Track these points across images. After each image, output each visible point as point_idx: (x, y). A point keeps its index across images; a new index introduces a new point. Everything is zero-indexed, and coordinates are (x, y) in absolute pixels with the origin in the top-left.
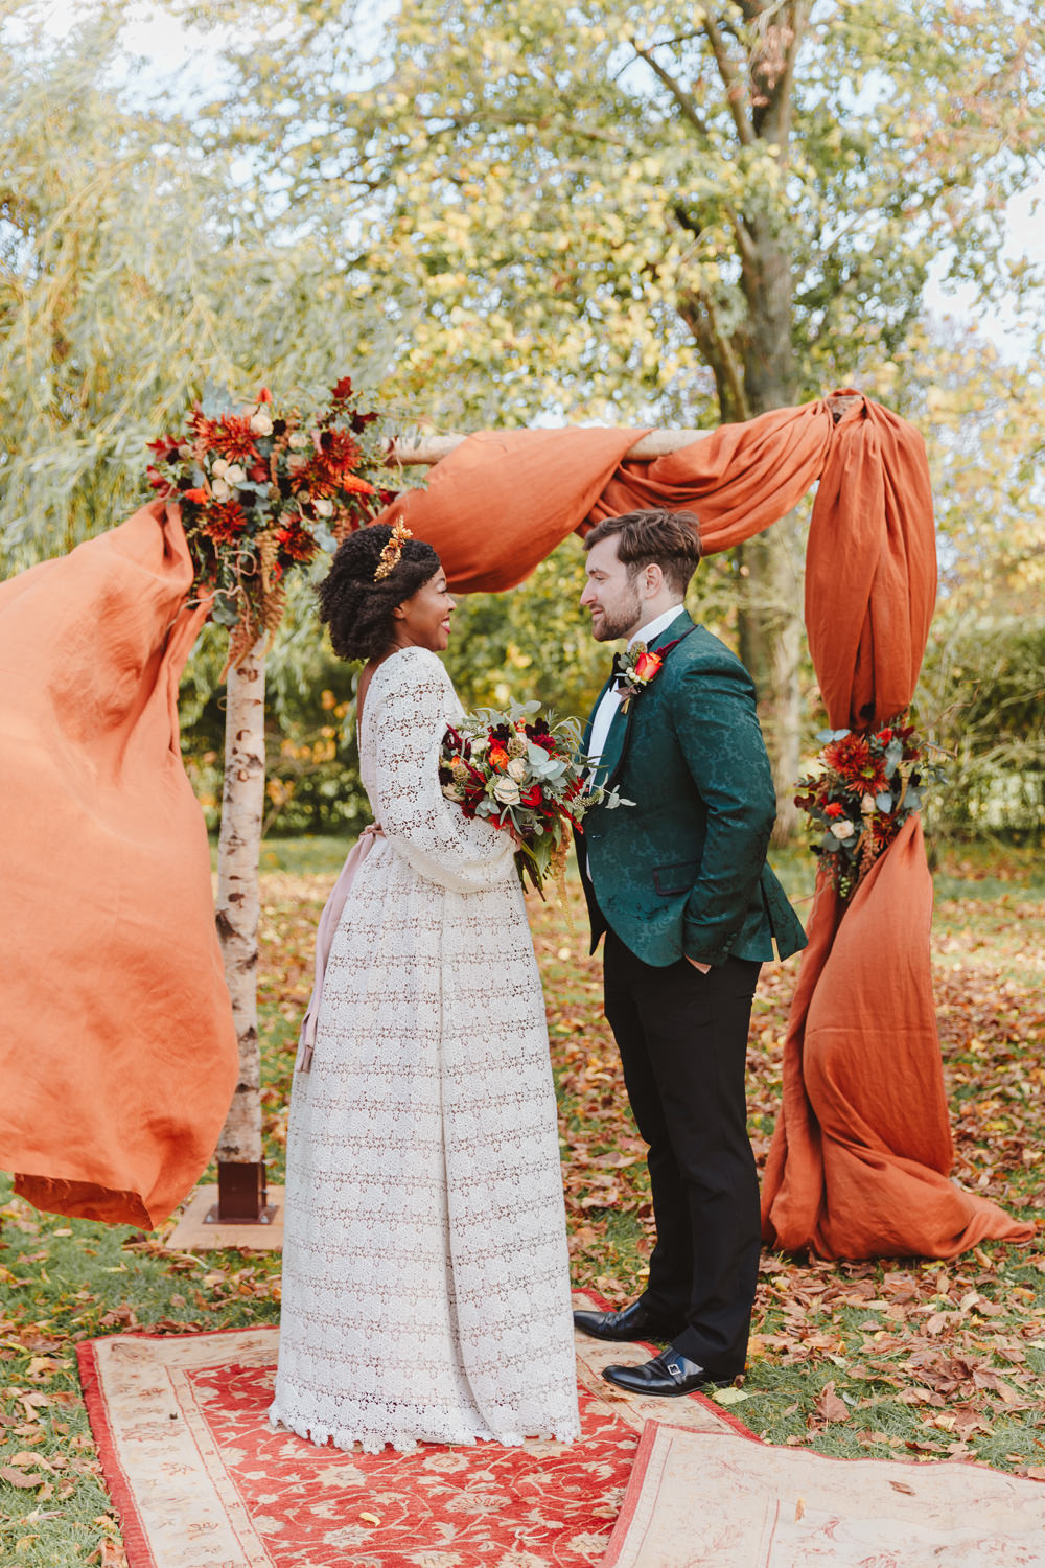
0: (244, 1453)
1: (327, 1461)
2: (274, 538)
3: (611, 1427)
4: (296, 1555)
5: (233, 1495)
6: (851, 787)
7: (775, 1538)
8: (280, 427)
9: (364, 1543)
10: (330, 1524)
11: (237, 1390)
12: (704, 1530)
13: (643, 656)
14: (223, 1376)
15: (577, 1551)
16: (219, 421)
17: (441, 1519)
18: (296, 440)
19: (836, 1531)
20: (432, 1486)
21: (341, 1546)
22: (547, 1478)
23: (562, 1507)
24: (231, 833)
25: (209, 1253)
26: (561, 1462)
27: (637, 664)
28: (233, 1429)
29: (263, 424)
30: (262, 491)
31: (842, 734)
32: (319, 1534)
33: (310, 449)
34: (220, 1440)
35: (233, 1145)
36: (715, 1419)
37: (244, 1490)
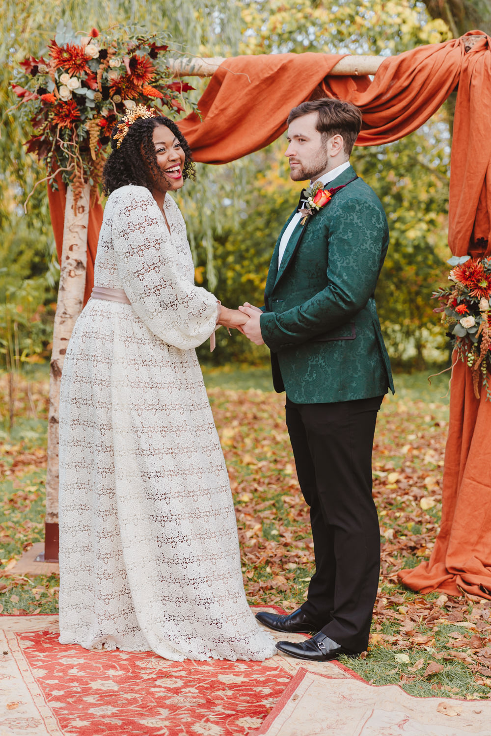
0: (47, 672)
1: (96, 678)
2: (97, 125)
3: (276, 672)
4: (71, 717)
5: (36, 689)
6: (472, 294)
7: (366, 725)
8: (103, 54)
9: (113, 714)
10: (93, 705)
11: (46, 643)
12: (323, 720)
13: (320, 191)
14: (38, 636)
15: (241, 725)
16: (65, 48)
17: (161, 707)
18: (114, 62)
19: (405, 726)
20: (159, 692)
21: (98, 714)
22: (230, 693)
23: (237, 705)
24: (63, 310)
25: (36, 577)
26: (240, 686)
27: (315, 196)
28: (41, 660)
29: (93, 51)
30: (90, 94)
31: (465, 259)
32: (87, 708)
33: (123, 68)
34: (32, 665)
35: (55, 512)
36: (342, 672)
37: (44, 688)
